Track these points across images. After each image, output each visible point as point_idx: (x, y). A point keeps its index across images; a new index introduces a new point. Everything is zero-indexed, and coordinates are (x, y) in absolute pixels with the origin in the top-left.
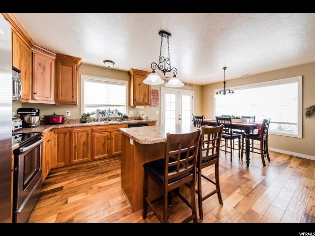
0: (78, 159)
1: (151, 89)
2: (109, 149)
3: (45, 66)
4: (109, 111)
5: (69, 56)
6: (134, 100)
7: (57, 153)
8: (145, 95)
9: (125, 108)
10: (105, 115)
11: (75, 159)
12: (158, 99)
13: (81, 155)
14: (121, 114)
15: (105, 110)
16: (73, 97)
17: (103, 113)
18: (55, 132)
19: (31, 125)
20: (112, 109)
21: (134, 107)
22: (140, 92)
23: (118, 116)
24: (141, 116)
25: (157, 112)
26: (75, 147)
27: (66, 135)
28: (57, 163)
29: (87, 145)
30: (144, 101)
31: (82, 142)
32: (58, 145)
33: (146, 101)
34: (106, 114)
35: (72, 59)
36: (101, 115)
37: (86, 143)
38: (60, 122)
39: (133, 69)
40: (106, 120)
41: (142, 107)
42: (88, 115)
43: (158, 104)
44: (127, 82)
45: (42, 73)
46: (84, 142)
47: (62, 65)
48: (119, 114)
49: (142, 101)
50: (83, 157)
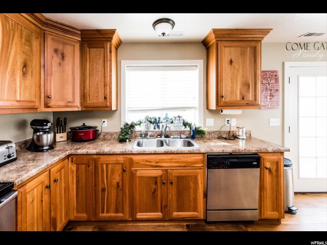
0: (107, 213)
1: (263, 69)
2: (164, 204)
3: (65, 52)
4: (166, 119)
5: (98, 31)
6: (219, 96)
7: (77, 196)
8: (246, 85)
9: (197, 112)
10: (158, 127)
11: (103, 212)
12: (277, 90)
13: (113, 207)
14: (190, 125)
15: (159, 118)
16: (105, 98)
17: (156, 122)
18: (72, 161)
19: (43, 146)
20: (172, 115)
21: (217, 112)
22: (233, 79)
23: (183, 128)
24: (234, 129)
25: (275, 122)
26: (103, 190)
27: (89, 167)
28: (77, 213)
29: (123, 190)
30: (243, 99)
31: (115, 182)
32: (78, 182)
33: (250, 97)
34: (161, 125)
35: (102, 34)
36: (152, 126)
37: (120, 184)
38: (91, 137)
39: (215, 31)
40: (160, 135)
41: (238, 112)
42: (132, 126)
43: (277, 102)
44: (200, 63)
45: (60, 64)
46: (118, 183)
47: (89, 48)
48: (185, 124)
49: (238, 98)
50: (117, 211)
